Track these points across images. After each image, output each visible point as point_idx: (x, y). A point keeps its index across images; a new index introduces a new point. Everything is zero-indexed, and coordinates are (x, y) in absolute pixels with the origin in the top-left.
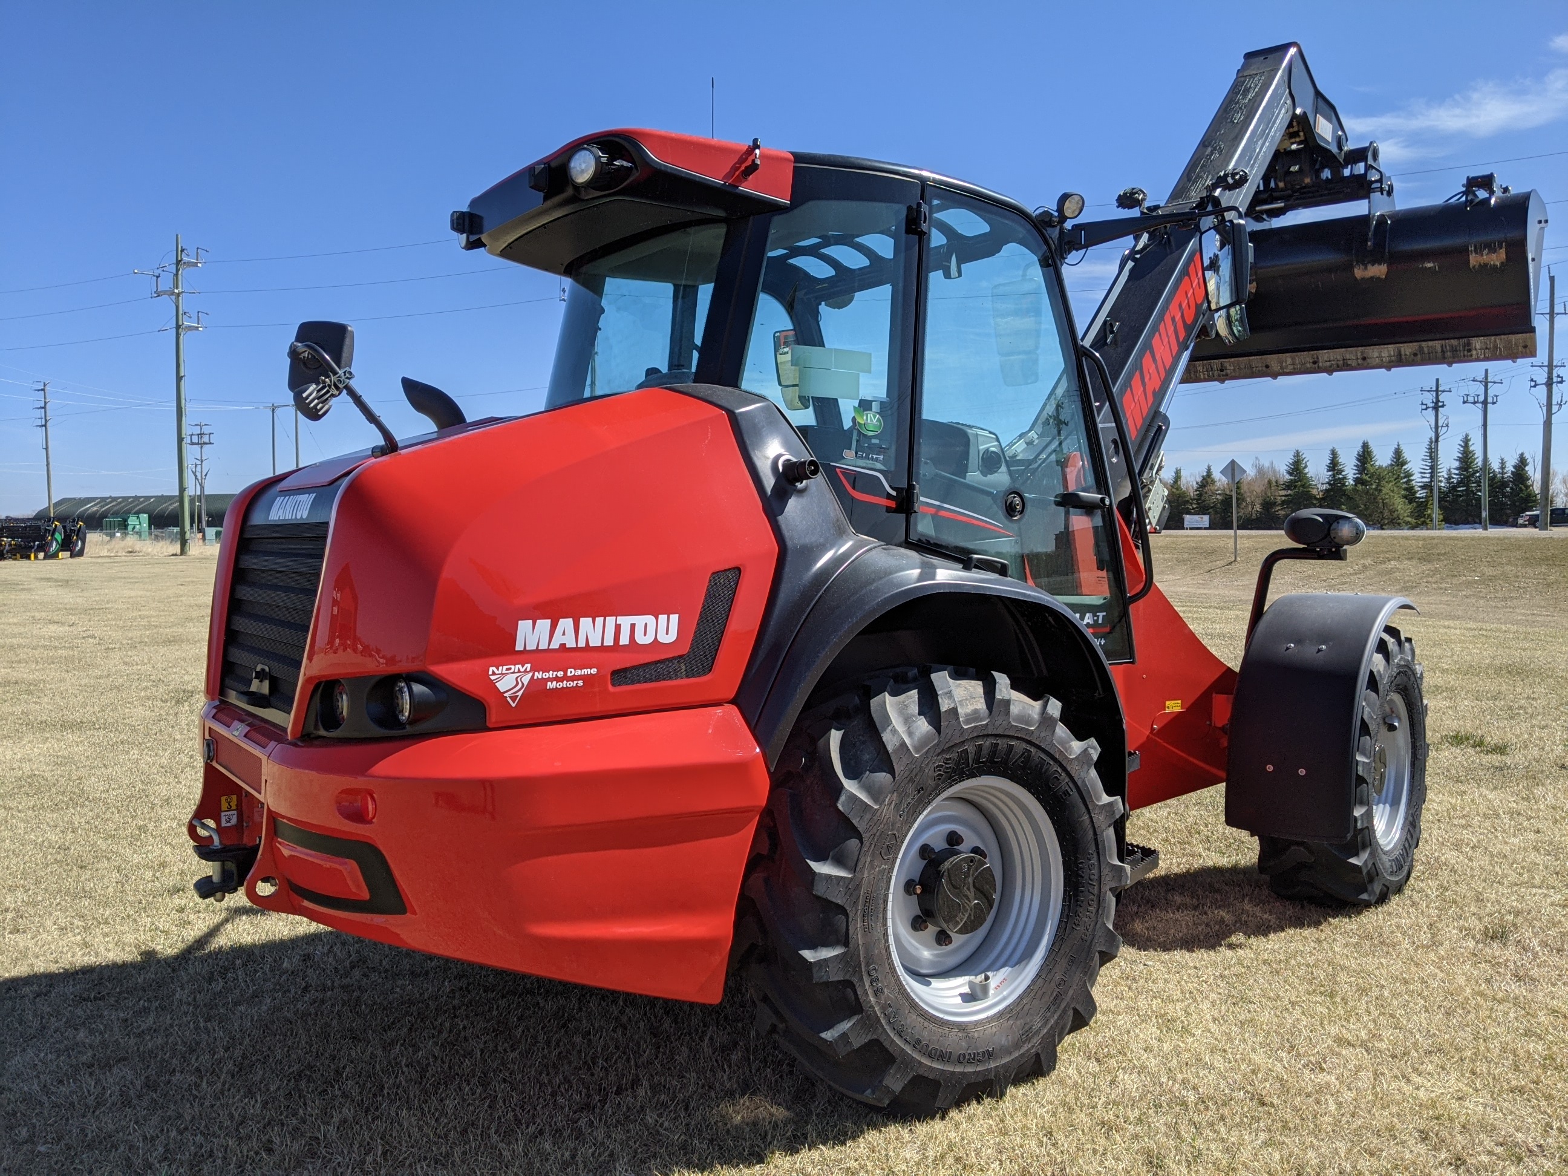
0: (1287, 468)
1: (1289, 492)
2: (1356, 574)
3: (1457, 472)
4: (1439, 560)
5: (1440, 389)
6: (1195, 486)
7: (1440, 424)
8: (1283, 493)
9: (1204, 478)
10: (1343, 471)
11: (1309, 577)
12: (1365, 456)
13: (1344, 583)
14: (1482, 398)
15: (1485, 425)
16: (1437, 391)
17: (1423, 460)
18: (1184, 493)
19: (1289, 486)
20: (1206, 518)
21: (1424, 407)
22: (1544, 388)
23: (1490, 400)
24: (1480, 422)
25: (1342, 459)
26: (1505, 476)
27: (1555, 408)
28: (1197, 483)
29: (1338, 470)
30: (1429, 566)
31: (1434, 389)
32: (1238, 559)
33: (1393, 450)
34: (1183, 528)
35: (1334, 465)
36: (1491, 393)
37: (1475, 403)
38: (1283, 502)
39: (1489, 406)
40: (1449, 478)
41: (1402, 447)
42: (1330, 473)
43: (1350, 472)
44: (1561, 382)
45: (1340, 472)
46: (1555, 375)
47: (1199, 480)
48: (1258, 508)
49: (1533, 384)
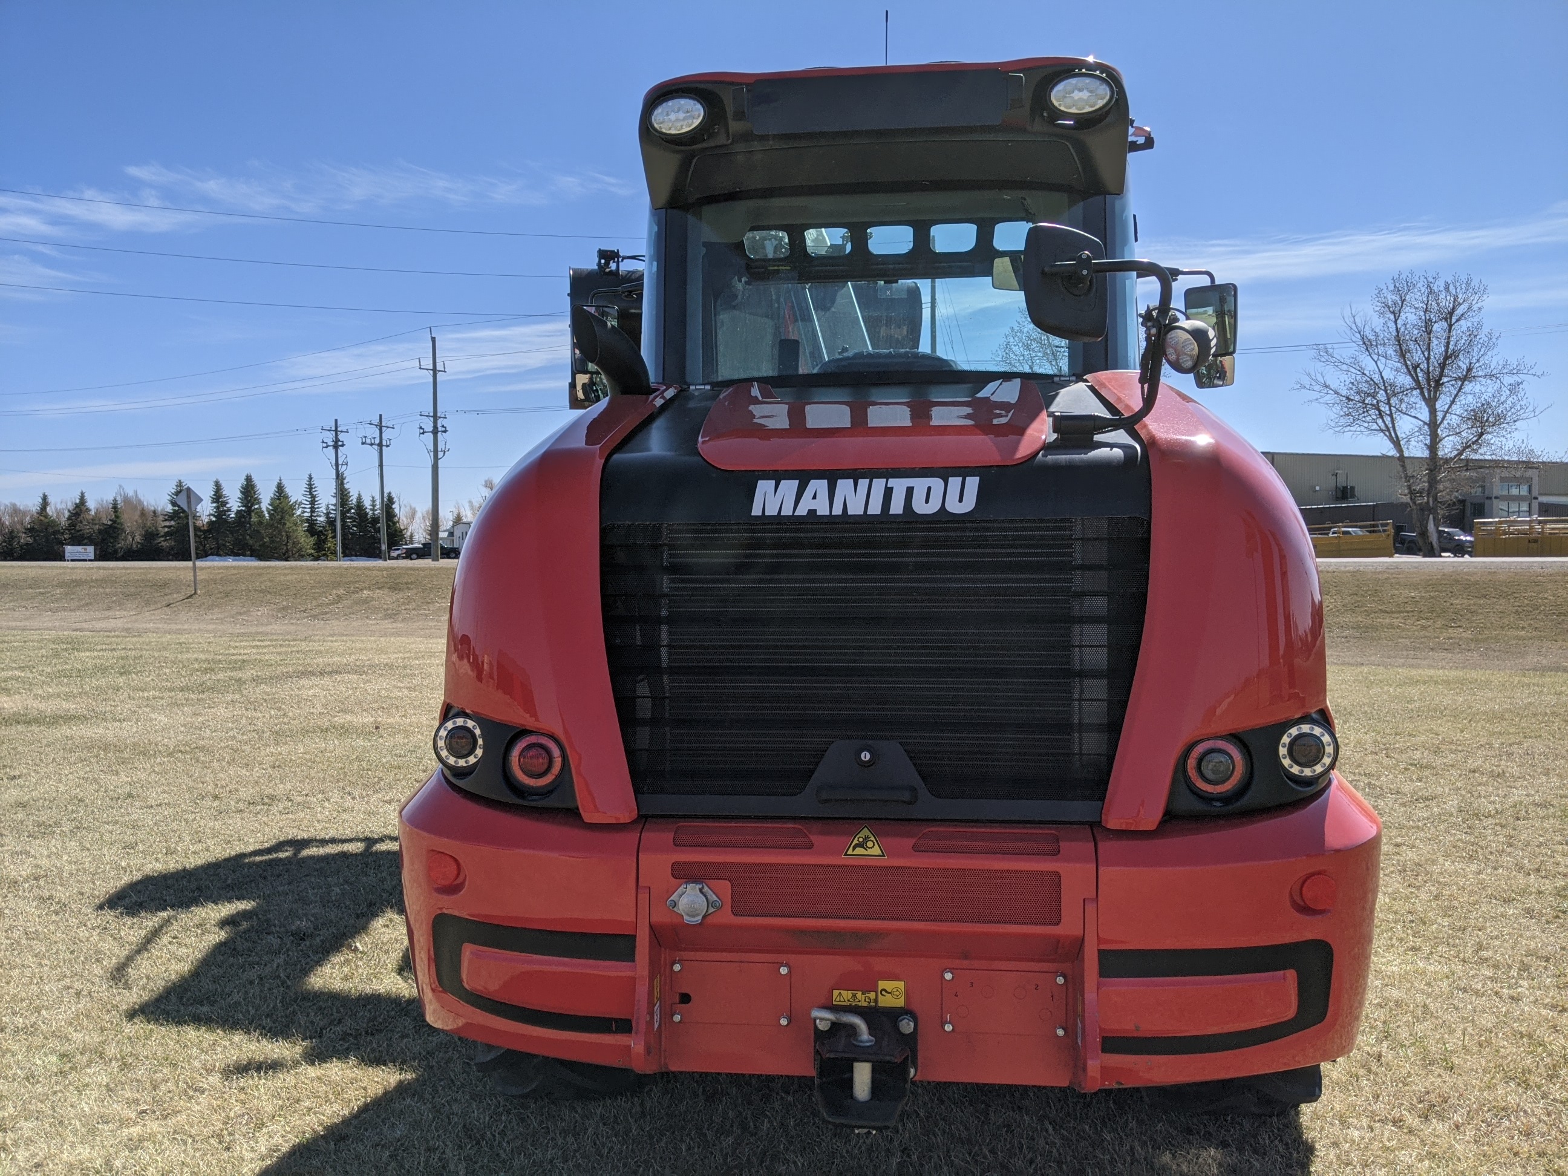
0: (169, 498)
1: (172, 523)
2: (333, 604)
3: (334, 508)
4: (408, 588)
5: (339, 429)
6: (67, 514)
7: (340, 462)
8: (167, 523)
9: (77, 506)
10: (227, 503)
11: (285, 608)
12: (249, 491)
13: (326, 613)
14: (377, 441)
15: (381, 465)
16: (336, 431)
17: (303, 495)
18: (54, 522)
19: (171, 517)
20: (91, 549)
21: (325, 445)
22: (431, 436)
23: (384, 443)
24: (377, 463)
25: (226, 492)
26: (376, 513)
27: (440, 454)
28: (69, 511)
29: (222, 502)
30: (401, 595)
31: (334, 429)
32: (199, 592)
33: (276, 483)
34: (65, 560)
35: (218, 497)
36: (384, 437)
37: (371, 444)
38: (167, 534)
39: (384, 448)
40: (327, 514)
41: (284, 482)
42: (215, 505)
43: (234, 504)
44: (445, 432)
45: (224, 504)
46: (439, 425)
47: (71, 506)
48: (138, 538)
49: (422, 431)
